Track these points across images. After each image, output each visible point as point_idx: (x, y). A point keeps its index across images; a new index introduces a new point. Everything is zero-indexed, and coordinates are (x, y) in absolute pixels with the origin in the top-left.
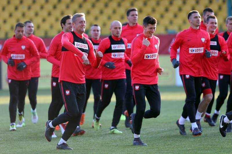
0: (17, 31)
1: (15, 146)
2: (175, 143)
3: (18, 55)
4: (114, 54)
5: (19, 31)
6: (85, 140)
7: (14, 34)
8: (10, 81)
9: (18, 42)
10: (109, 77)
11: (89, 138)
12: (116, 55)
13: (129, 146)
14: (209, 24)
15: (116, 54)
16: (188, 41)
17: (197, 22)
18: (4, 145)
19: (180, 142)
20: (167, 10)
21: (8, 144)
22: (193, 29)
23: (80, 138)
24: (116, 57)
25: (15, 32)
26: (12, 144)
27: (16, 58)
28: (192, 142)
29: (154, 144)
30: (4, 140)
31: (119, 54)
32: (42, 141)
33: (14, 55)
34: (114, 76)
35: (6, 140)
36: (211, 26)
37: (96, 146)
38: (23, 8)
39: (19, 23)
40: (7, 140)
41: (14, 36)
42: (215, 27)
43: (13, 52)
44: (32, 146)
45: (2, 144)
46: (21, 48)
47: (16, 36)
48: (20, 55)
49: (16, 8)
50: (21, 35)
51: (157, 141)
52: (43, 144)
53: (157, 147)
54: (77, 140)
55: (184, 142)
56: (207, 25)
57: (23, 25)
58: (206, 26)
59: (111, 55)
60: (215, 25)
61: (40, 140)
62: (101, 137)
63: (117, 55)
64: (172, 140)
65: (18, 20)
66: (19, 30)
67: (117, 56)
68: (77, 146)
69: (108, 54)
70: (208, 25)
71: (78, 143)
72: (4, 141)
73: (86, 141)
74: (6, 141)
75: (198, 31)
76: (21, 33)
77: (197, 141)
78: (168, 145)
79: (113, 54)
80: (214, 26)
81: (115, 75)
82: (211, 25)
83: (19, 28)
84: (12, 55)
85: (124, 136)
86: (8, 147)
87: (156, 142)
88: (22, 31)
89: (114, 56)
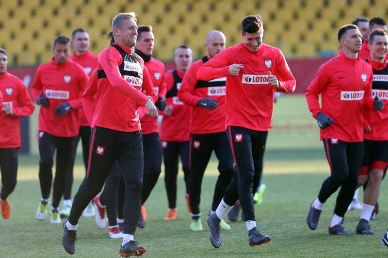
0: (57, 50)
1: (53, 254)
2: (332, 248)
3: (58, 92)
4: (213, 90)
5: (60, 51)
6: (175, 244)
7: (53, 55)
8: (41, 134)
9: (58, 69)
10: (204, 129)
11: (182, 240)
12: (215, 91)
13: (252, 253)
14: (373, 46)
15: (216, 88)
16: (340, 78)
17: (356, 45)
18: (34, 252)
19: (341, 246)
20: (319, 15)
21: (40, 250)
22: (347, 58)
23: (167, 239)
24: (216, 94)
25: (54, 53)
26: (48, 250)
27: (55, 97)
28: (363, 247)
29: (297, 251)
30: (33, 242)
31: (221, 89)
32: (100, 244)
33: (51, 91)
34: (211, 126)
35: (37, 242)
36: (379, 49)
37: (194, 253)
38: (67, 12)
39: (59, 36)
40: (40, 242)
41: (54, 59)
42: (385, 50)
43: (50, 87)
44: (82, 253)
45: (30, 249)
46: (63, 80)
47: (55, 59)
48: (61, 92)
49: (56, 12)
50: (62, 57)
51: (301, 245)
52: (102, 250)
53: (302, 255)
54: (161, 243)
55: (349, 246)
56: (371, 46)
57: (66, 41)
58: (369, 48)
59: (207, 91)
60: (385, 47)
61: (96, 243)
62: (203, 238)
63: (217, 91)
64: (327, 244)
65: (58, 33)
66: (60, 48)
67: (218, 93)
68: (161, 253)
69: (202, 89)
70: (372, 48)
71: (162, 248)
72: (33, 245)
73: (177, 245)
74: (38, 244)
75: (357, 61)
76: (63, 54)
77: (371, 245)
78: (321, 252)
79: (210, 89)
80: (383, 49)
81: (213, 125)
82: (378, 47)
83: (59, 46)
84: (47, 91)
85: (244, 237)
86: (41, 254)
87: (299, 246)
88: (65, 51)
89: (212, 92)
